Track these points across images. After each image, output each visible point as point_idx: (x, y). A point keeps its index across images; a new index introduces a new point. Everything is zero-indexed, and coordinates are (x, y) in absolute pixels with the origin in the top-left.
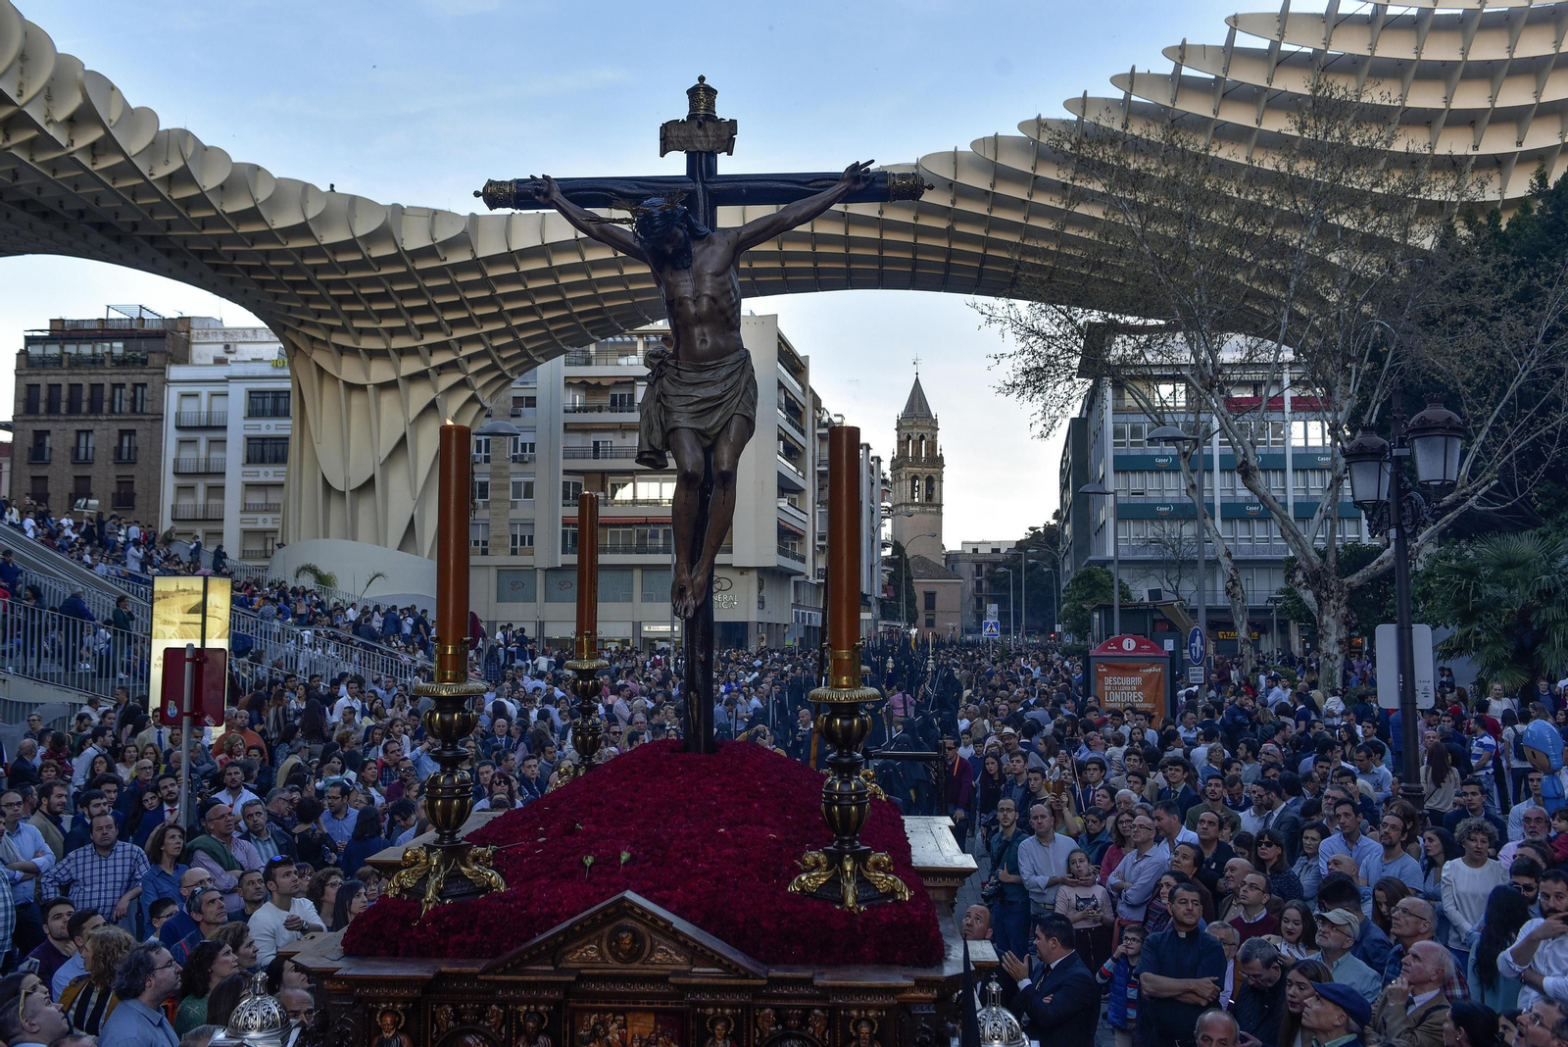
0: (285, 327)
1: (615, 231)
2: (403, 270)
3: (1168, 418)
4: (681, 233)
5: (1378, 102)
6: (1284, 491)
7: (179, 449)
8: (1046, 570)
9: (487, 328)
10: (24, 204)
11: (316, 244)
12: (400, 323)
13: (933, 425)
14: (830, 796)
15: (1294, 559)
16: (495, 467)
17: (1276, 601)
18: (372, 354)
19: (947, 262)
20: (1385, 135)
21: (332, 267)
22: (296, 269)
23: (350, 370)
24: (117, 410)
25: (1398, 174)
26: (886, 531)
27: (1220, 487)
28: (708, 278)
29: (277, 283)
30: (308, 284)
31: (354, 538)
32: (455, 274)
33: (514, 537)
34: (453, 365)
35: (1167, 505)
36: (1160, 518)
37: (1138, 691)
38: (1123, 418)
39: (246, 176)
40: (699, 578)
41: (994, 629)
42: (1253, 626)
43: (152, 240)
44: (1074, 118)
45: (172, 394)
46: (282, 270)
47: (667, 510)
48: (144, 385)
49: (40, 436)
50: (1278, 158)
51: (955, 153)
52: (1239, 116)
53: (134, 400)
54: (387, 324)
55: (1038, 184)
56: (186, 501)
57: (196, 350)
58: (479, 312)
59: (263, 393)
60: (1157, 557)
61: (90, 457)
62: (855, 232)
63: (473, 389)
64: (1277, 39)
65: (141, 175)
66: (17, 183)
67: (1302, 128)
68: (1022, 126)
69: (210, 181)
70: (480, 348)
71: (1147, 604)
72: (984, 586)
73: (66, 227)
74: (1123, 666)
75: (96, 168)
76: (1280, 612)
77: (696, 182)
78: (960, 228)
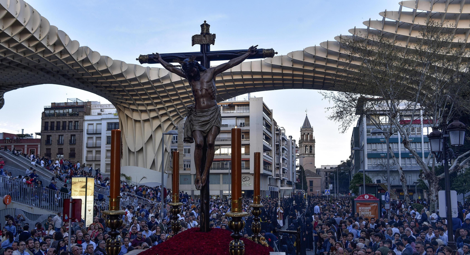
0: (117, 104)
1: (177, 69)
2: (150, 86)
3: (382, 127)
4: (196, 69)
5: (449, 27)
6: (421, 149)
7: (88, 140)
8: (347, 174)
9: (175, 103)
10: (42, 69)
11: (125, 79)
12: (150, 102)
13: (312, 130)
14: (231, 246)
15: (422, 170)
16: (179, 144)
17: (416, 183)
18: (142, 111)
19: (313, 80)
20: (451, 37)
21: (130, 86)
22: (119, 87)
23: (136, 116)
24: (70, 129)
25: (455, 49)
26: (298, 162)
27: (400, 148)
28: (205, 83)
29: (114, 91)
30: (123, 91)
31: (137, 166)
32: (166, 87)
33: (185, 165)
34: (165, 114)
35: (384, 154)
36: (382, 158)
37: (369, 211)
38: (370, 127)
39: (104, 60)
40: (204, 177)
41: (328, 192)
42: (409, 191)
43: (78, 79)
44: (352, 35)
45: (86, 124)
46: (115, 87)
47: (230, 156)
48: (78, 121)
49: (49, 137)
50: (416, 45)
51: (315, 47)
52: (404, 33)
53: (75, 126)
54: (146, 102)
55: (340, 55)
56: (90, 155)
57: (92, 111)
58: (173, 98)
59: (111, 123)
60: (381, 170)
61: (63, 142)
62: (285, 72)
63: (172, 121)
64: (415, 8)
65: (75, 60)
66: (39, 63)
67: (424, 36)
68: (335, 38)
69: (94, 61)
70: (173, 109)
71: (376, 184)
72: (328, 179)
73: (54, 76)
74: (365, 203)
75: (62, 58)
76: (418, 186)
77: (203, 53)
78: (317, 70)
